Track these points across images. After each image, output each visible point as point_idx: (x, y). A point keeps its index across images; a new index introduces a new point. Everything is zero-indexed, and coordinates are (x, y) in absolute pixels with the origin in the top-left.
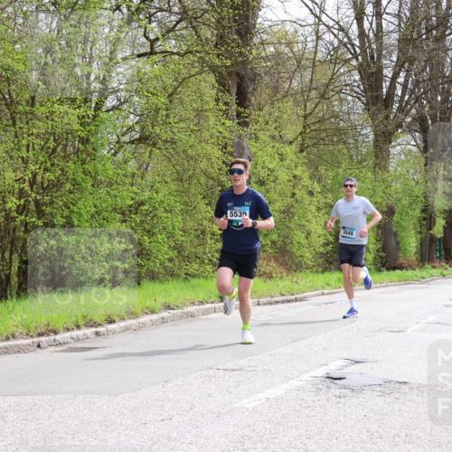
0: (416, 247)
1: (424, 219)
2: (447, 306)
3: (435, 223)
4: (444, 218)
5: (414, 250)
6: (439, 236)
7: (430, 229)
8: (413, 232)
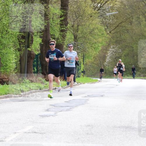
0: (16, 63)
1: (23, 37)
2: (43, 116)
3: (32, 41)
4: (41, 37)
5: (14, 66)
6: (37, 53)
7: (28, 47)
8: (12, 49)
